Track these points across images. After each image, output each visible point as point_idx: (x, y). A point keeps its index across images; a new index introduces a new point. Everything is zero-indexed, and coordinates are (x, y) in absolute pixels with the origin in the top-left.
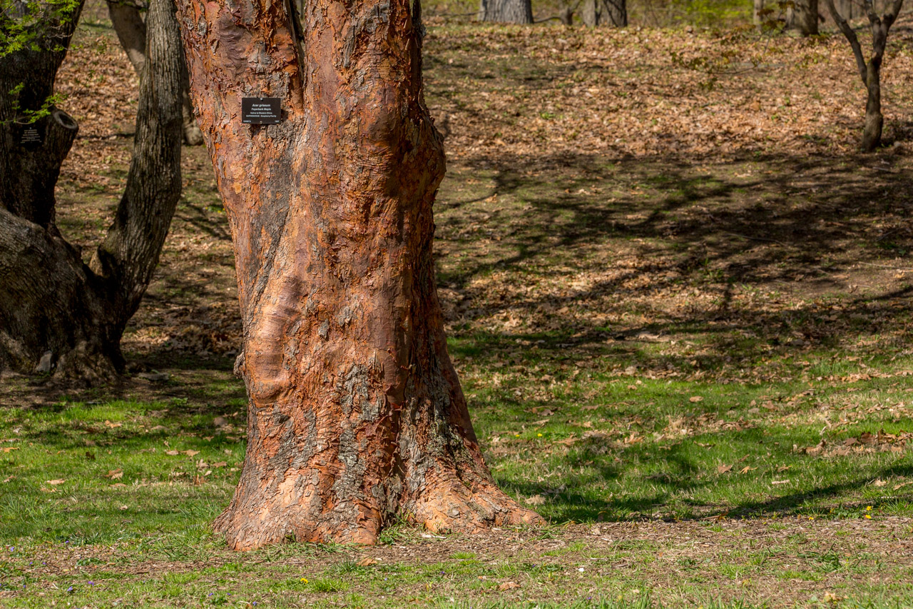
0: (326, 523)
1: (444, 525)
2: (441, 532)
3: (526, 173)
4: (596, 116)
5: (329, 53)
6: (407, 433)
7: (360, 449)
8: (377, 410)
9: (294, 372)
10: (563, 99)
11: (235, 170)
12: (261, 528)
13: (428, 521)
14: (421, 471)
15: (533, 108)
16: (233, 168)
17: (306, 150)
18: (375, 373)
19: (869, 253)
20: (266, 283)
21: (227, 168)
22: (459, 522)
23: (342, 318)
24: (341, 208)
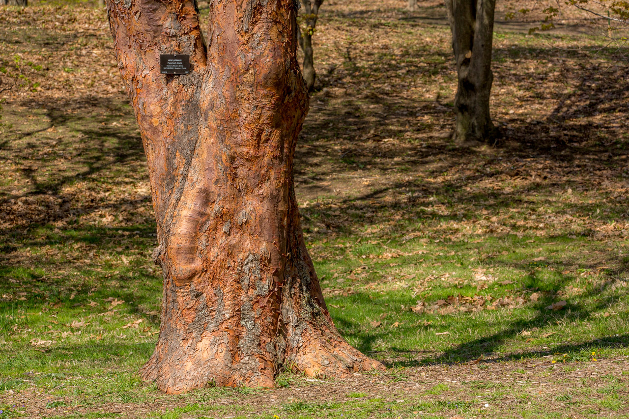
0: (237, 372)
1: (320, 372)
2: (318, 377)
3: (66, 111)
4: (103, 70)
5: (232, 21)
6: (287, 304)
7: (256, 316)
8: (267, 287)
9: (206, 260)
10: (77, 58)
11: (154, 108)
12: (188, 377)
13: (307, 369)
14: (298, 332)
15: (57, 64)
16: (152, 107)
17: (212, 94)
18: (265, 260)
19: (337, 167)
20: (182, 193)
21: (147, 107)
22: (329, 369)
23: (240, 218)
24: (240, 136)
